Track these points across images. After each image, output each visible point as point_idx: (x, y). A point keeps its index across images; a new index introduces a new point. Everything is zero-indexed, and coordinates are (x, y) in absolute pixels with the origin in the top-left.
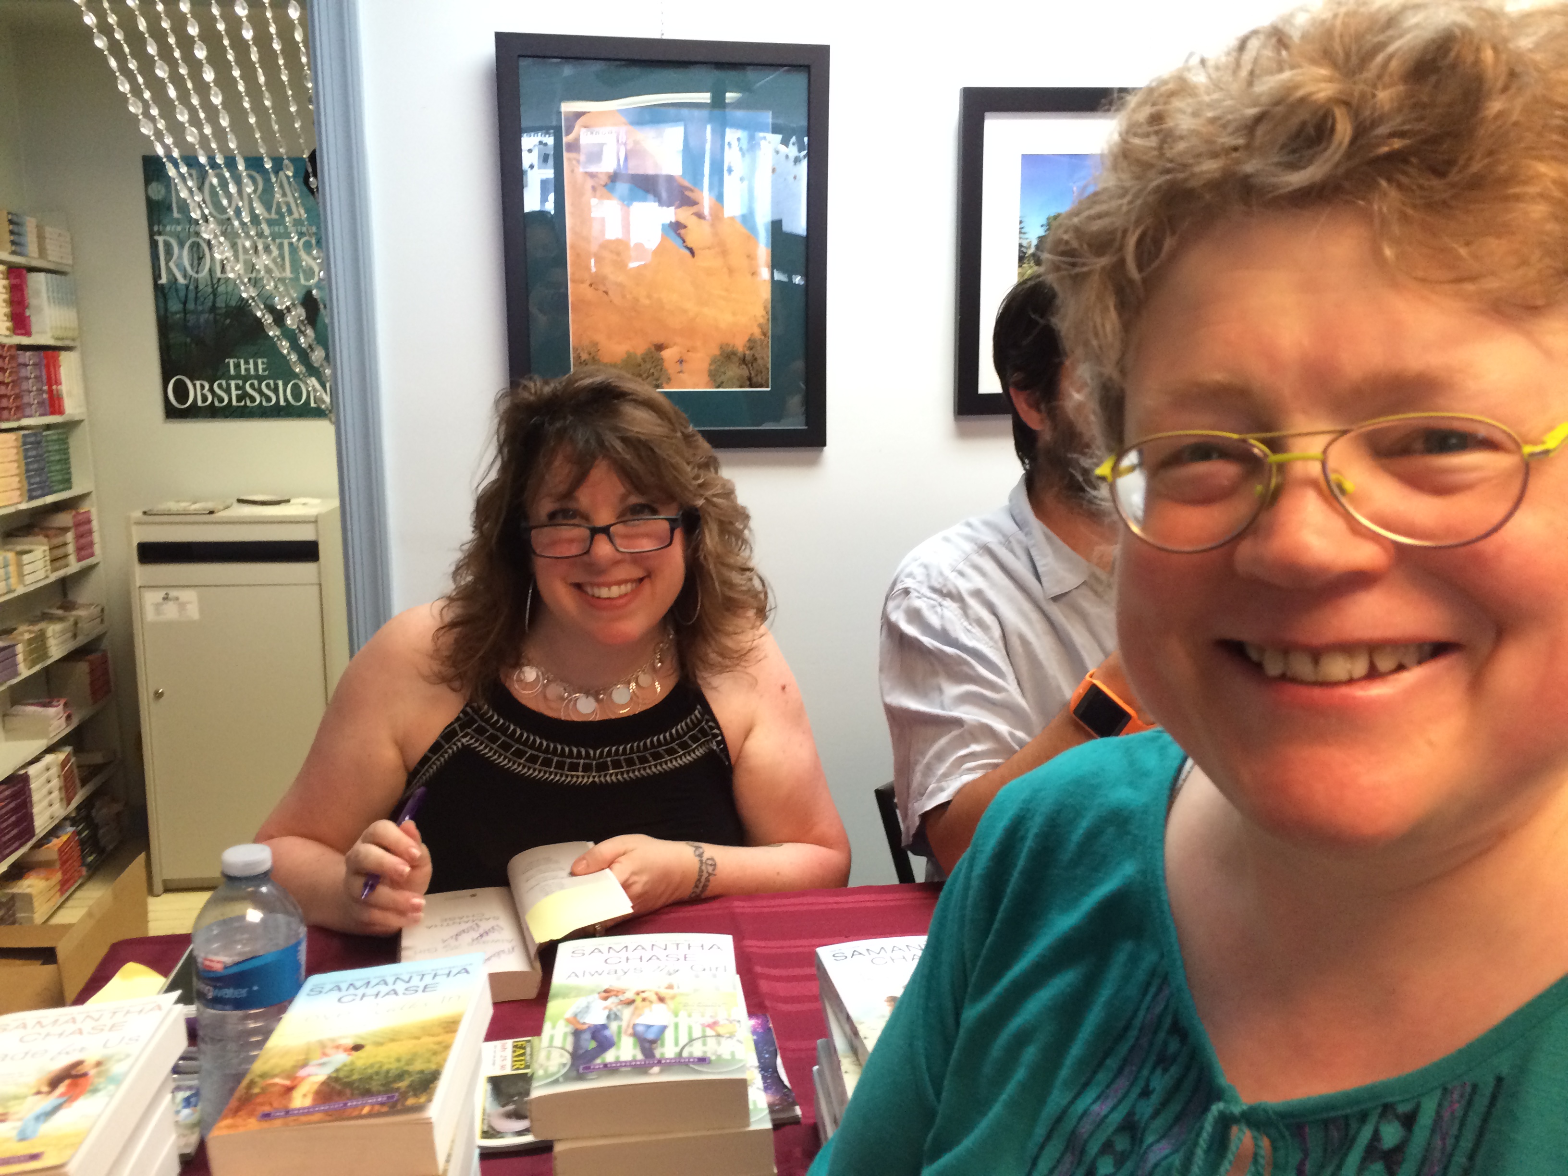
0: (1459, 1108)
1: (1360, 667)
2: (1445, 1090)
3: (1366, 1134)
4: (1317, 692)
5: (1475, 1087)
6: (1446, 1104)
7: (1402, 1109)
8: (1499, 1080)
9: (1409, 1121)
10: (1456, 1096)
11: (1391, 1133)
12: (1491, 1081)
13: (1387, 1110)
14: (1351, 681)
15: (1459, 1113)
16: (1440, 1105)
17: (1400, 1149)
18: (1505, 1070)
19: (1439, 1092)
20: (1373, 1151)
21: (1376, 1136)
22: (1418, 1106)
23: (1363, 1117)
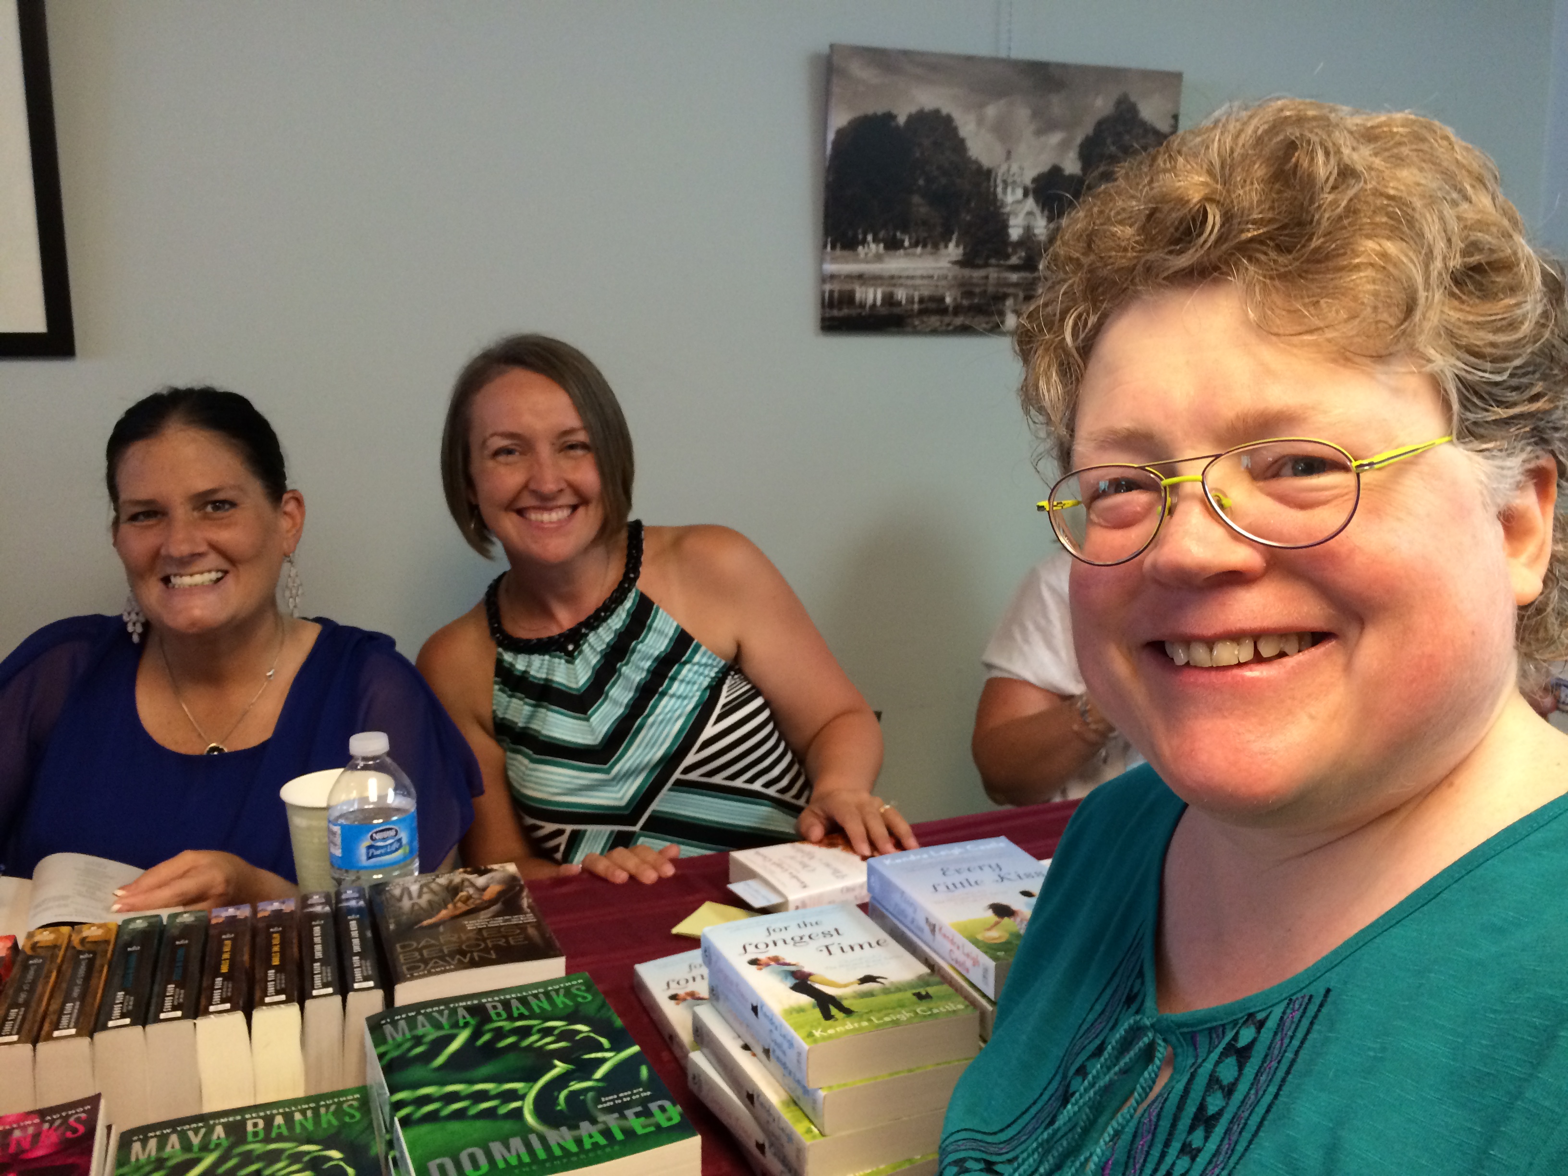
0: (1297, 1015)
1: (1245, 653)
2: (1290, 1000)
4: (1214, 676)
5: (1311, 997)
6: (1289, 1011)
7: (1259, 1016)
8: (1328, 991)
9: (1261, 1025)
10: (1296, 1005)
12: (1322, 991)
13: (1249, 1017)
14: (1240, 665)
16: (1284, 1013)
17: (1250, 1046)
18: (1332, 985)
19: (1285, 1003)
20: (1230, 1049)
21: (1235, 1038)
22: (1269, 1014)
23: (1232, 1024)
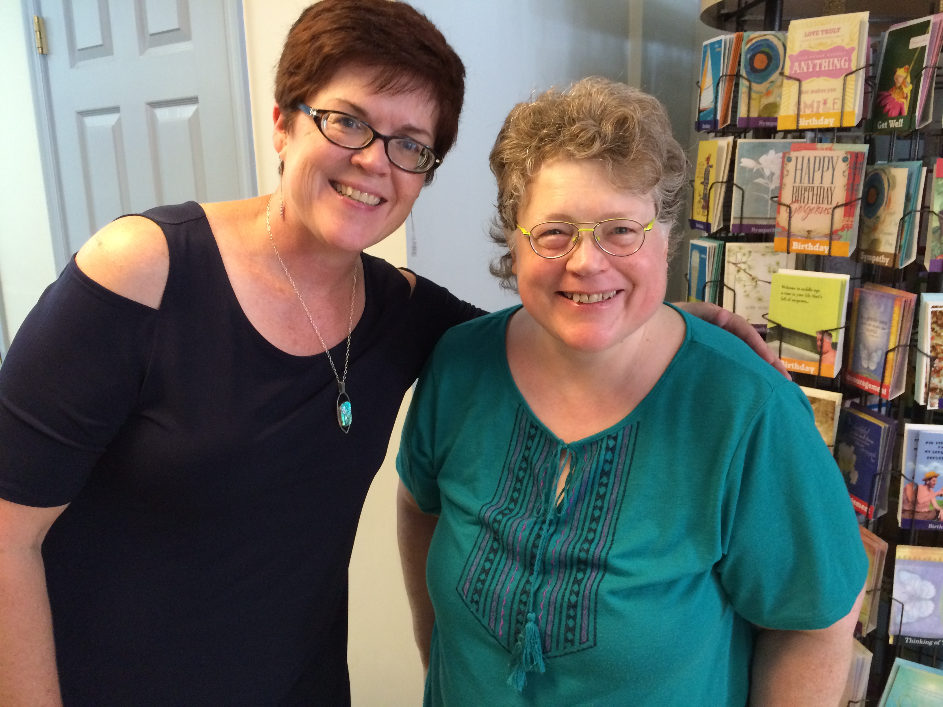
2: (624, 428)
3: (604, 446)
5: (632, 426)
7: (613, 435)
8: (638, 423)
9: (615, 438)
10: (627, 429)
11: (611, 443)
12: (636, 423)
13: (609, 437)
14: (598, 302)
15: (628, 433)
16: (623, 432)
17: (614, 447)
19: (622, 430)
20: (608, 449)
21: (608, 444)
22: (617, 434)
23: (602, 440)
